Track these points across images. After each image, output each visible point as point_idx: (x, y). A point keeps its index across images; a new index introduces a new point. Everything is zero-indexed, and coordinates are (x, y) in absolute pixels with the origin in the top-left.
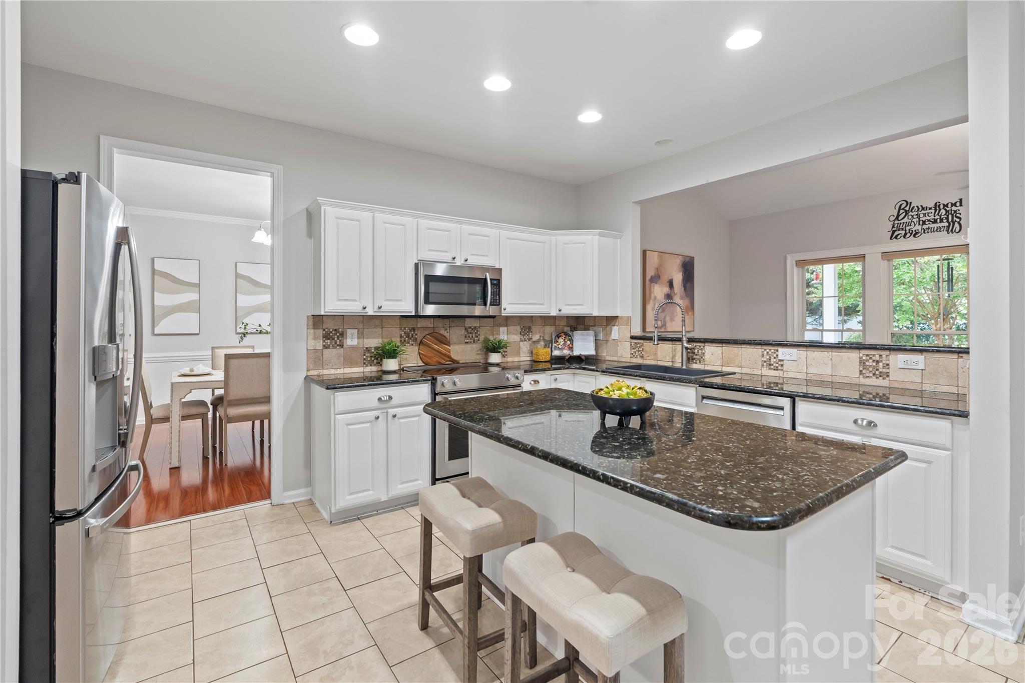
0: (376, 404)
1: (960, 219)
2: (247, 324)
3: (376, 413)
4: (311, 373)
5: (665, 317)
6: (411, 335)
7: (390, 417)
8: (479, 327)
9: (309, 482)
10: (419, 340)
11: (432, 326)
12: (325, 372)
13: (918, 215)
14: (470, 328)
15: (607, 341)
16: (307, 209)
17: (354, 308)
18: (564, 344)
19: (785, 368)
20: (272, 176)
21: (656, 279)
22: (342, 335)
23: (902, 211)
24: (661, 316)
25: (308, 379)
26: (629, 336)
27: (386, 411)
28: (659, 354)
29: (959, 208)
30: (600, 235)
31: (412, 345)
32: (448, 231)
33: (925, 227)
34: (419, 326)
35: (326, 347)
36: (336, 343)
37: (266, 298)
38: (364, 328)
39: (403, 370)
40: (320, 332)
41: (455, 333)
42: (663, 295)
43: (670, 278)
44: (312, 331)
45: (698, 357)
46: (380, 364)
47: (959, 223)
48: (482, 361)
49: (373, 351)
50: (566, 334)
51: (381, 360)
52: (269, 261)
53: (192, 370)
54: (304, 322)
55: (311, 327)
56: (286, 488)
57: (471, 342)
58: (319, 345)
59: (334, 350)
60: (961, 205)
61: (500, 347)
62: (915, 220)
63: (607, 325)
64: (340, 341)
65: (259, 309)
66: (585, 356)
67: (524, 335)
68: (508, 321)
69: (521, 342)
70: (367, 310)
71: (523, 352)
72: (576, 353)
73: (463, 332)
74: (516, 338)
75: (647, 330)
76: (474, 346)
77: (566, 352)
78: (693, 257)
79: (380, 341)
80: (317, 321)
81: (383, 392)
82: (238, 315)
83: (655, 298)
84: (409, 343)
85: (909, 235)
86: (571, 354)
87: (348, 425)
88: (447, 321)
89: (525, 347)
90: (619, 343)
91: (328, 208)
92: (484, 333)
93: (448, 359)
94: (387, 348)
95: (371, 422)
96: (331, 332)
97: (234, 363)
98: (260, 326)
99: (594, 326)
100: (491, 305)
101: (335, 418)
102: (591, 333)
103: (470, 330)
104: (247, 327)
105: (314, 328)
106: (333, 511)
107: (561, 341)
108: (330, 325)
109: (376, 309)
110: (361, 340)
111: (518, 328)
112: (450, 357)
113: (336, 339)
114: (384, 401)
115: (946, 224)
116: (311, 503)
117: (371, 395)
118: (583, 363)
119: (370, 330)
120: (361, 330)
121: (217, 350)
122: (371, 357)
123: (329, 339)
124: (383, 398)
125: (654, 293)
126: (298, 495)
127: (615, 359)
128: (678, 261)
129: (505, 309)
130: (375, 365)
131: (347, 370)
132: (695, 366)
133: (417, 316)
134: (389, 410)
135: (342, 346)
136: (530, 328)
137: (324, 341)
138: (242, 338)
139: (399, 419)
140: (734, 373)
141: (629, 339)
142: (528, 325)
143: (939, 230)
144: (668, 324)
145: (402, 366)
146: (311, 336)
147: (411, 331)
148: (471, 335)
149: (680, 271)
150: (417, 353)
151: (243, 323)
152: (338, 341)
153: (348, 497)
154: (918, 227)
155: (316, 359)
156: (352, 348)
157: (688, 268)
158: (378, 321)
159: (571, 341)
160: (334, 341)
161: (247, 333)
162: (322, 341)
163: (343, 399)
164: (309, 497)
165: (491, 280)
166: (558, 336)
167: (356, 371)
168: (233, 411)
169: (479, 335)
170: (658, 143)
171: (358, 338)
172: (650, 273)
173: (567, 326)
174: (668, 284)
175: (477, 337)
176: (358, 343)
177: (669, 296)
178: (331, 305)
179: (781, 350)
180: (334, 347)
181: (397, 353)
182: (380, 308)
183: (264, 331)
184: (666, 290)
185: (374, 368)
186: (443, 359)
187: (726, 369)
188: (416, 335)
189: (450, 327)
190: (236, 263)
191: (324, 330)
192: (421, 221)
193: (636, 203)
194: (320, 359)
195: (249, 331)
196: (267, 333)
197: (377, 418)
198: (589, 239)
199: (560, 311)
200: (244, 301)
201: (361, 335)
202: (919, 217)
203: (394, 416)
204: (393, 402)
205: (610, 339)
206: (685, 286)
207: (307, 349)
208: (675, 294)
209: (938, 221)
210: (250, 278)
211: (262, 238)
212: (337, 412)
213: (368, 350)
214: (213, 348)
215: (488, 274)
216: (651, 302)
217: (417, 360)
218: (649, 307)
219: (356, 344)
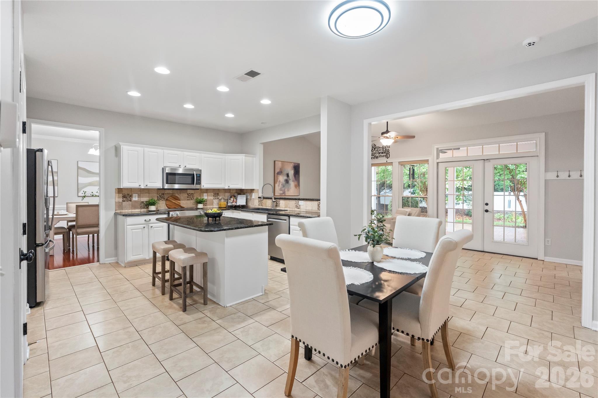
0: (144, 222)
1: (389, 152)
2: (86, 192)
3: (144, 226)
4: (117, 211)
5: (285, 189)
6: (162, 196)
7: (150, 227)
8: (194, 193)
9: (116, 255)
10: (166, 199)
11: (172, 193)
12: (123, 211)
13: (378, 150)
14: (190, 193)
15: (251, 199)
16: (115, 146)
17: (135, 185)
18: (233, 201)
19: (301, 208)
20: (100, 132)
21: (280, 173)
22: (131, 196)
23: (373, 148)
24: (283, 189)
25: (116, 214)
26: (258, 197)
27: (148, 225)
28: (267, 204)
29: (389, 148)
30: (245, 156)
31: (163, 200)
32: (178, 155)
33: (380, 155)
34: (166, 193)
35: (123, 201)
36: (128, 199)
37: (97, 179)
38: (141, 194)
39: (158, 210)
40: (121, 195)
41: (183, 196)
42: (284, 180)
43: (287, 172)
44: (117, 194)
45: (278, 205)
46: (148, 208)
47: (389, 154)
48: (195, 207)
49: (145, 203)
50: (234, 196)
51: (148, 206)
52: (98, 161)
53: (58, 213)
54: (114, 191)
55: (117, 193)
56: (106, 257)
57: (190, 200)
58: (121, 200)
59: (127, 202)
60: (389, 147)
61: (202, 202)
62: (377, 152)
63: (251, 193)
64: (130, 199)
65: (90, 184)
66: (241, 205)
67: (215, 197)
68: (207, 191)
69: (214, 200)
70: (141, 186)
71: (215, 204)
72: (238, 204)
73: (186, 195)
74: (212, 198)
75: (276, 195)
76: (192, 201)
77: (234, 204)
78: (299, 164)
79: (148, 199)
80: (120, 191)
81: (147, 218)
82: (79, 187)
83: (280, 181)
84: (161, 200)
85: (375, 157)
86: (236, 204)
87: (132, 230)
88: (179, 191)
89: (216, 202)
90: (255, 200)
91: (124, 147)
92: (197, 196)
93: (179, 206)
94: (151, 201)
95: (142, 229)
96: (126, 195)
97: (80, 209)
98: (92, 192)
99: (247, 193)
100: (196, 184)
101: (126, 227)
102: (245, 196)
103: (189, 194)
104: (86, 193)
105: (118, 193)
106: (126, 262)
107: (232, 199)
108: (126, 193)
109: (145, 186)
110: (139, 198)
111: (212, 194)
112: (180, 206)
113: (128, 198)
114: (147, 221)
115: (385, 154)
116: (117, 263)
117: (142, 219)
118: (240, 209)
119: (144, 194)
120: (139, 194)
121: (69, 204)
122: (144, 205)
123: (125, 198)
124: (147, 220)
125: (279, 179)
126: (112, 260)
127: (253, 206)
128: (292, 165)
129: (203, 186)
130: (146, 209)
131: (133, 210)
132: (278, 208)
133: (163, 189)
134: (150, 225)
135: (131, 201)
136: (218, 194)
137: (123, 199)
138: (83, 198)
139: (153, 228)
140: (287, 210)
141: (258, 198)
142: (217, 193)
143: (383, 156)
144: (286, 193)
145: (158, 209)
146: (117, 197)
147: (162, 195)
148: (190, 197)
149: (292, 170)
150: (165, 204)
151: (84, 191)
152: (129, 199)
153: (132, 257)
154: (378, 155)
155: (119, 206)
156: (135, 201)
157: (297, 169)
158: (147, 191)
159: (236, 199)
160: (127, 199)
161: (86, 196)
162: (122, 199)
163: (130, 220)
164: (116, 261)
165: (196, 174)
166: (231, 197)
167: (137, 211)
168: (79, 231)
169: (194, 196)
170: (262, 123)
171: (138, 197)
172: (277, 171)
173: (236, 193)
174: (286, 175)
175: (193, 197)
176: (138, 199)
177: (287, 181)
178: (126, 184)
179: (300, 202)
180: (127, 201)
181: (155, 204)
182: (147, 185)
183: (95, 195)
184: (286, 178)
185: (145, 210)
186: (177, 207)
187: (286, 209)
188: (165, 196)
189: (180, 193)
190: (78, 162)
191: (123, 194)
192: (165, 151)
193: (261, 143)
194: (121, 206)
195: (87, 195)
196: (96, 196)
197: (144, 227)
198: (241, 158)
199: (229, 187)
200: (82, 180)
201: (139, 196)
202: (378, 151)
203: (152, 227)
204: (151, 221)
205: (252, 199)
206: (295, 176)
207: (115, 202)
208: (290, 179)
209: (383, 153)
210: (85, 169)
211: (94, 152)
212: (127, 225)
213: (143, 202)
214: (67, 203)
215: (195, 172)
216: (278, 183)
217: (165, 207)
218: (277, 185)
219: (137, 200)
